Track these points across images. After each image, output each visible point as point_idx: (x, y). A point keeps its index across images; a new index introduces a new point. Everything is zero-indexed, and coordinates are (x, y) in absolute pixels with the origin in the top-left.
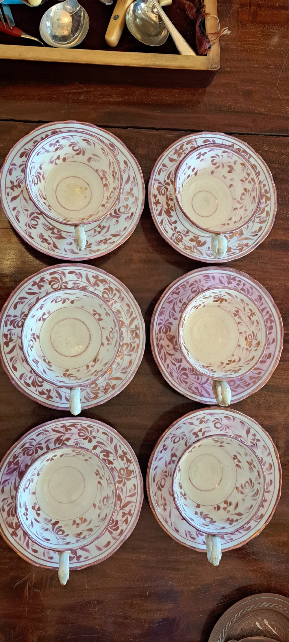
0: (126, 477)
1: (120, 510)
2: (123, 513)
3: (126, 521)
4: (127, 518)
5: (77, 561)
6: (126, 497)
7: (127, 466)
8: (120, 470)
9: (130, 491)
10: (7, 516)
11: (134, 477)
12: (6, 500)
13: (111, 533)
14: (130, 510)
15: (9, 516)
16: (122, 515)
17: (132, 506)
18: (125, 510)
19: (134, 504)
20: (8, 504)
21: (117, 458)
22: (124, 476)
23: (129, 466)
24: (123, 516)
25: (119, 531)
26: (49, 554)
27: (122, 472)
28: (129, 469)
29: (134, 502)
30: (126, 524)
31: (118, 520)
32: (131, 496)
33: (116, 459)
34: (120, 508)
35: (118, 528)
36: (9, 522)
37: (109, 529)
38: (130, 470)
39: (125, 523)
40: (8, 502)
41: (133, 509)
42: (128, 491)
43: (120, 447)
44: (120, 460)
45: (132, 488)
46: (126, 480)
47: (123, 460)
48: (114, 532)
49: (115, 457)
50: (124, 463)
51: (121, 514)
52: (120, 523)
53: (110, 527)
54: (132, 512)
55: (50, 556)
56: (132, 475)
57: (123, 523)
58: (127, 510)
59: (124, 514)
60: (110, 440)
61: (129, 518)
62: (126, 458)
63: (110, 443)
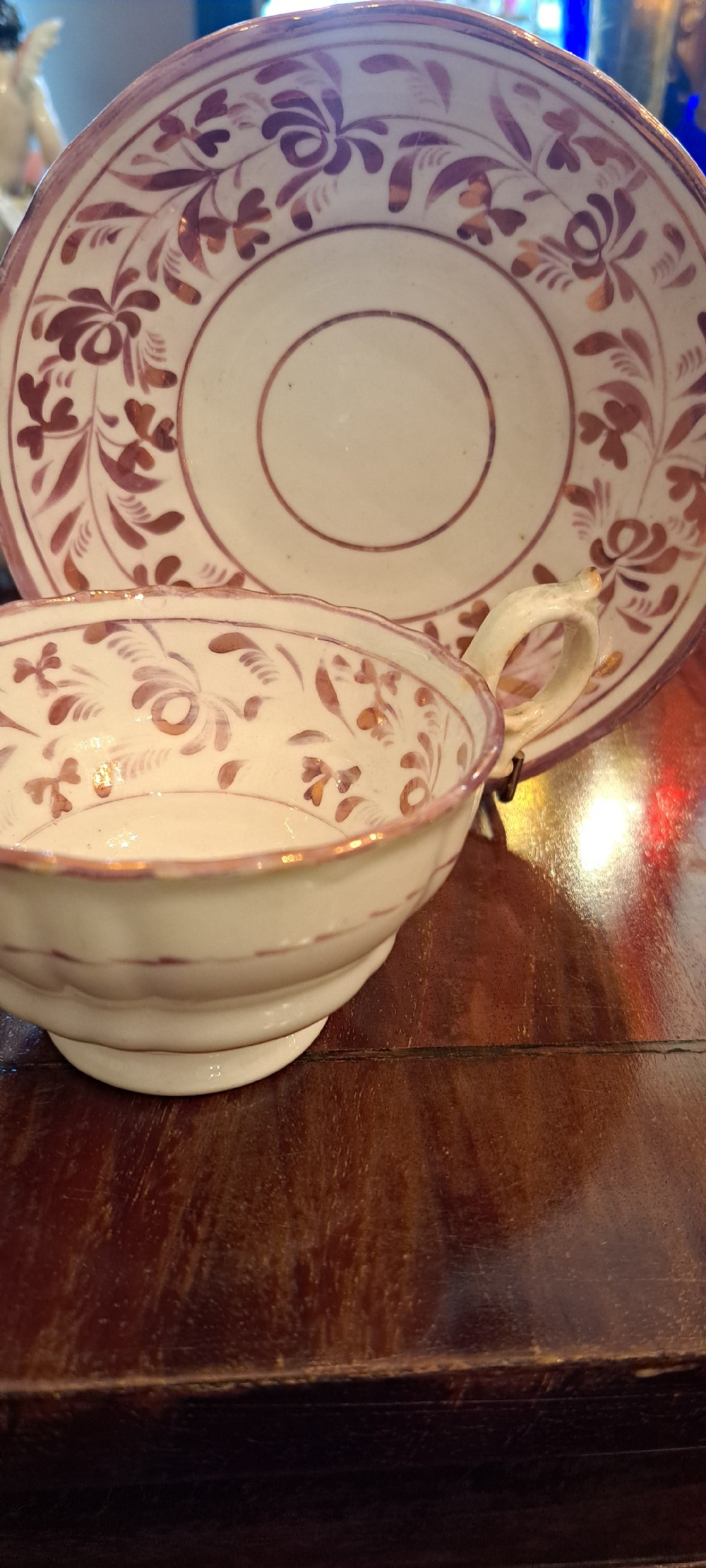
0: (94, 312)
1: (220, 172)
2: (211, 151)
3: (214, 105)
4: (200, 119)
5: (582, 118)
6: (154, 215)
7: (62, 366)
8: (111, 354)
9: (112, 237)
10: (681, 563)
11: (46, 298)
12: (632, 612)
13: (335, 105)
14: (160, 144)
15: (674, 553)
16: (220, 145)
17: (138, 159)
18: (192, 158)
19: (123, 165)
20: (639, 595)
21: (90, 421)
22: (106, 318)
23: (50, 361)
24: (223, 135)
25: (284, 83)
26: (669, 257)
27: (103, 345)
28: (53, 348)
29: (117, 174)
30: (222, 94)
31: (257, 132)
32: (120, 210)
33: (99, 423)
34: (214, 182)
35: (278, 100)
36: (692, 534)
37: (330, 121)
38: (50, 336)
39: (229, 102)
40: (634, 601)
41: (144, 145)
42: (123, 241)
43: (37, 481)
44: (80, 411)
45: (93, 244)
46: (107, 296)
47: (66, 403)
48: (315, 93)
49: (99, 432)
50: (68, 383)
51: (226, 153)
52: (258, 115)
53: (324, 129)
54: (156, 132)
55: (669, 247)
56: (53, 309)
57: (238, 107)
58: (179, 156)
59: (209, 143)
60: (74, 535)
61: (187, 114)
62: (35, 412)
63: (80, 520)
